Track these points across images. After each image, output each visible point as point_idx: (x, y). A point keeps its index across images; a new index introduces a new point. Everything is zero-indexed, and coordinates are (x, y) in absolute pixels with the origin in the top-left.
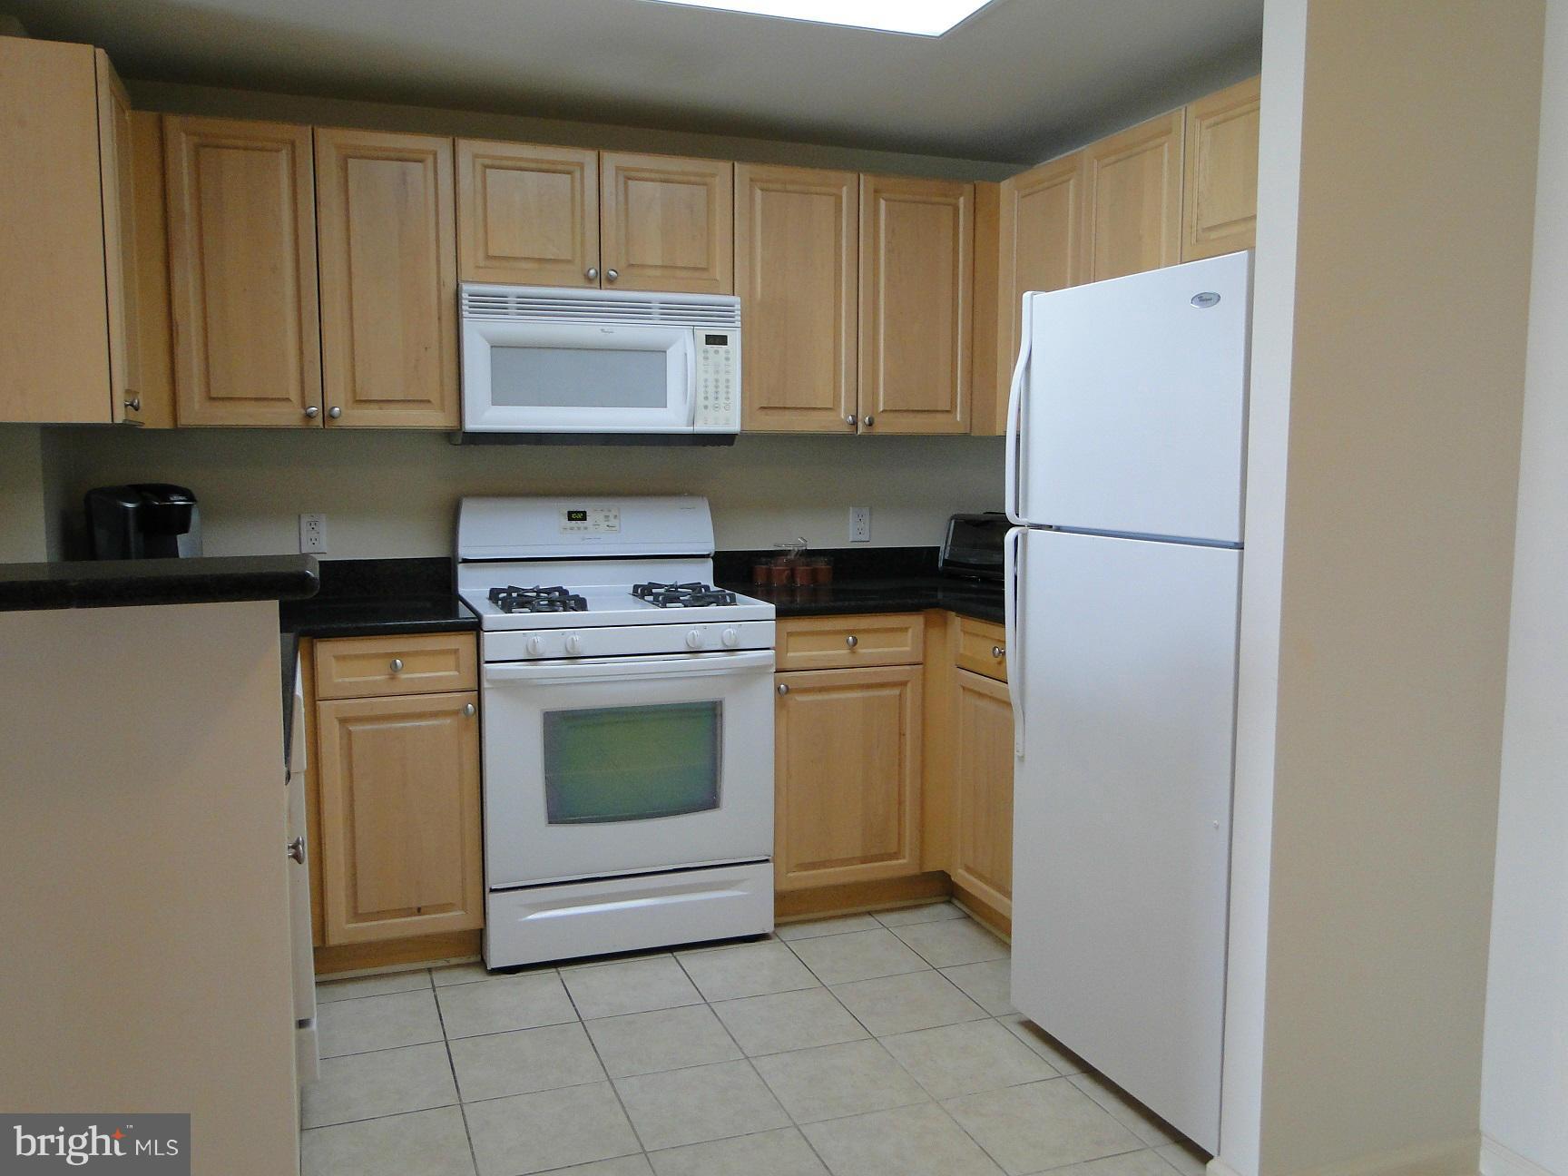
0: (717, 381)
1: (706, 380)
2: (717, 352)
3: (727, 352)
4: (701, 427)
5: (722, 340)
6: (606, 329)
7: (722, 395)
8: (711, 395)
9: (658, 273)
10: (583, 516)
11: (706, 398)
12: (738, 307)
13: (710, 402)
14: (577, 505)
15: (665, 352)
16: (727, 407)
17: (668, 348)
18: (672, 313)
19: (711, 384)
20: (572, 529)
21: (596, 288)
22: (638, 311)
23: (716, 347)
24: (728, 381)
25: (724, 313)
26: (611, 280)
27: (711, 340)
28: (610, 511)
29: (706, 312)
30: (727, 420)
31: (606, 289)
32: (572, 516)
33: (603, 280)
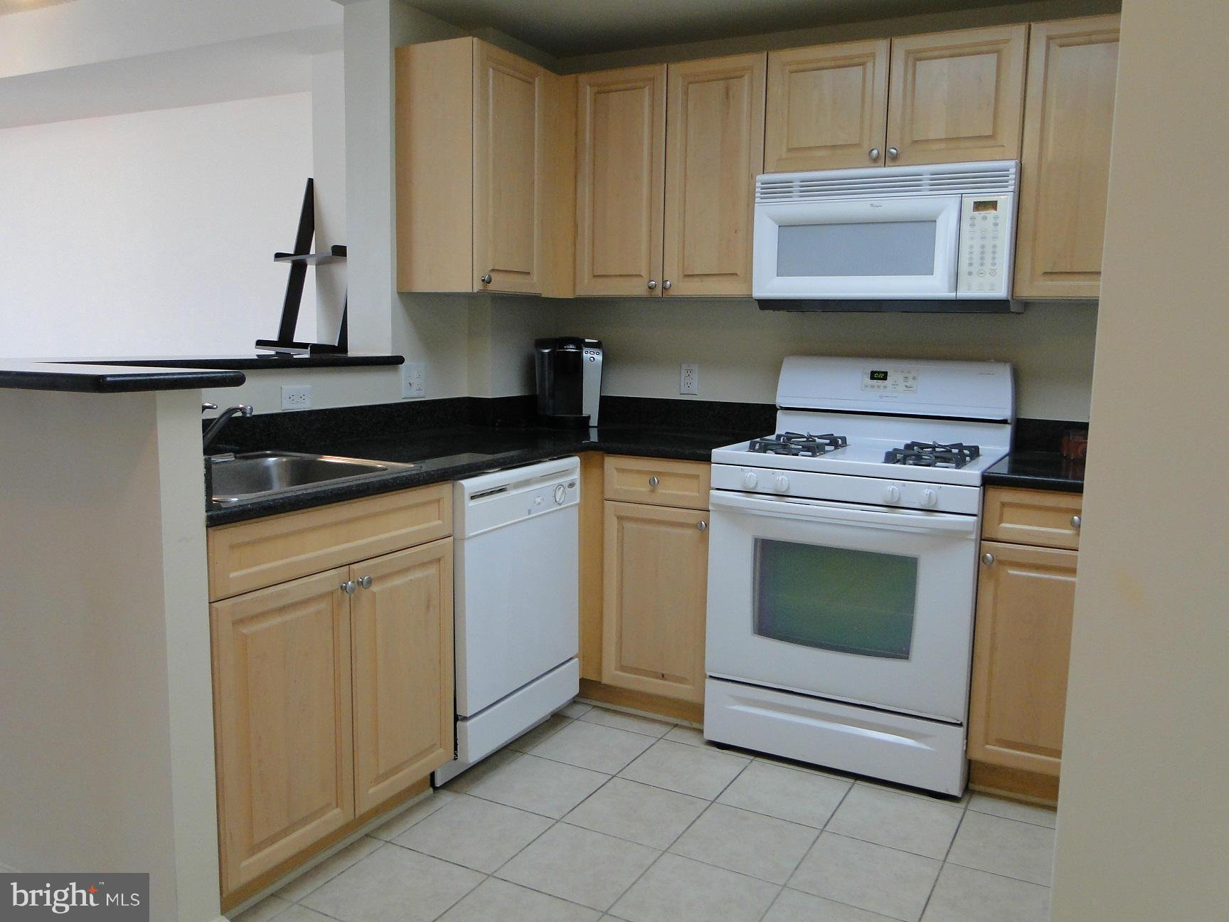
0: (983, 247)
1: (971, 247)
2: (985, 218)
3: (996, 217)
4: (964, 293)
5: (993, 205)
6: (875, 203)
7: (988, 260)
8: (976, 260)
9: (943, 146)
10: (884, 376)
11: (971, 264)
12: (1013, 170)
13: (975, 268)
14: (879, 366)
15: (935, 221)
16: (993, 273)
17: (939, 214)
18: (940, 183)
19: (977, 250)
20: (872, 387)
21: (880, 166)
22: (910, 184)
23: (983, 213)
24: (994, 246)
25: (996, 179)
26: (895, 158)
27: (979, 206)
28: (909, 372)
29: (977, 180)
30: (995, 286)
31: (889, 166)
32: (874, 375)
33: (890, 158)
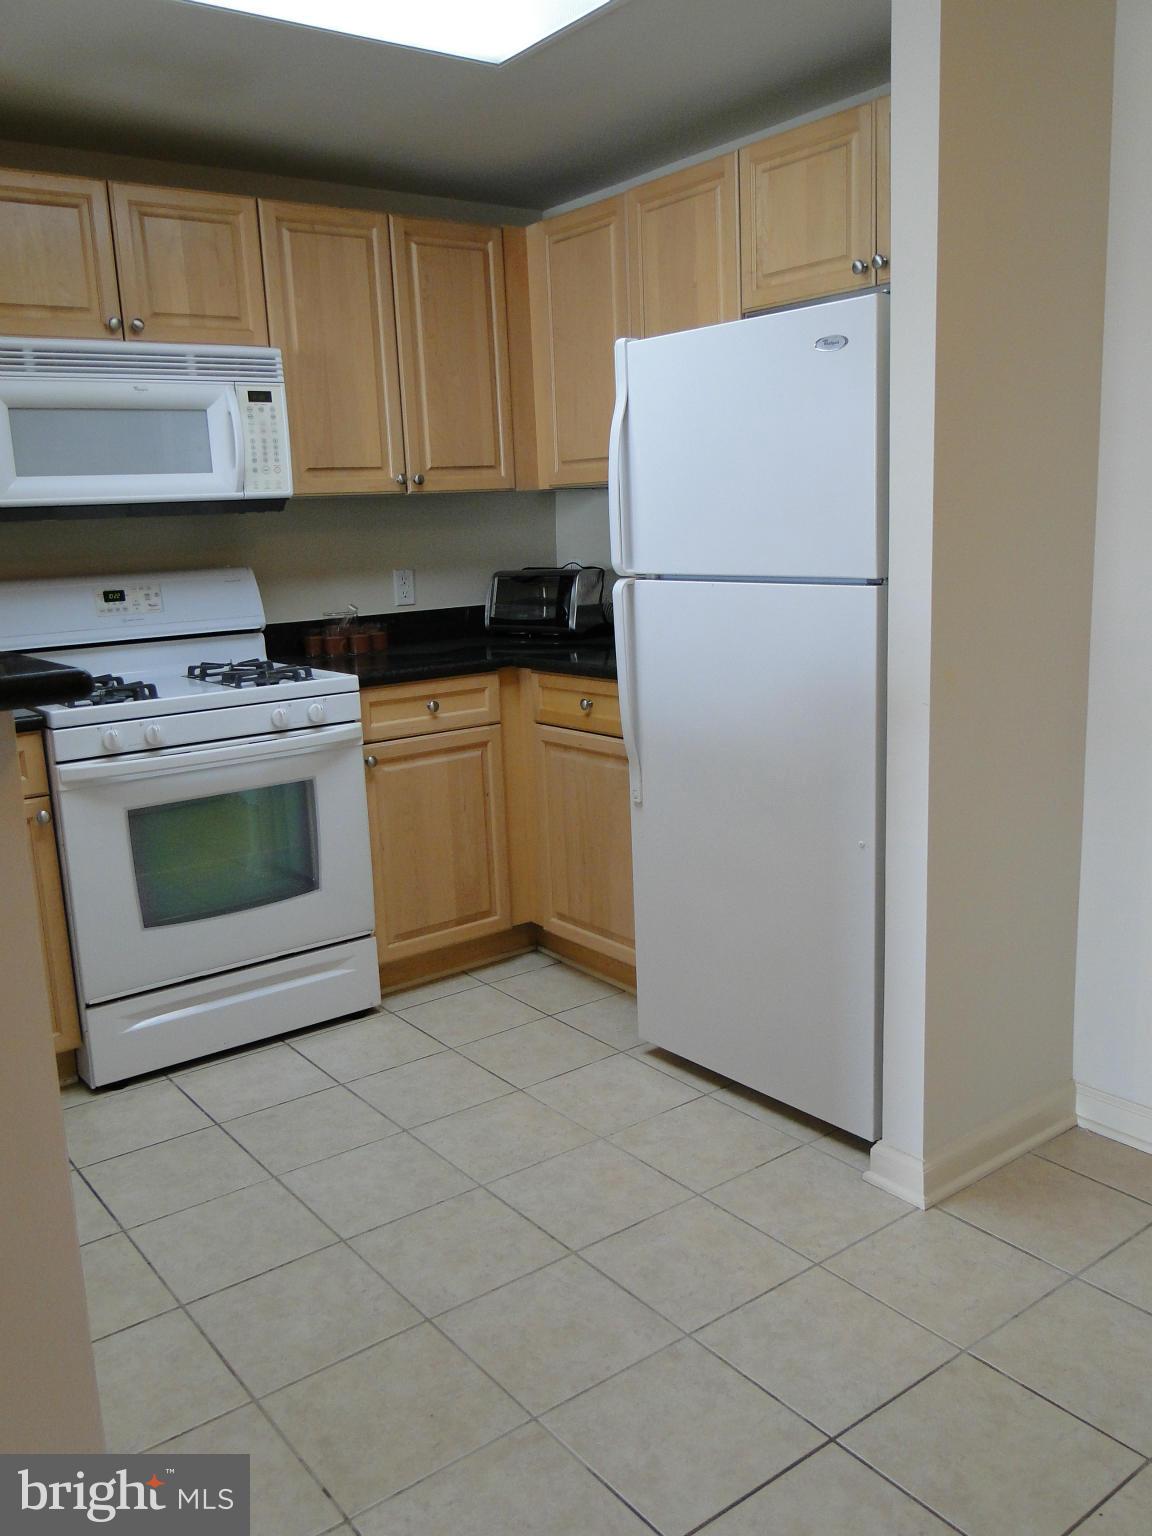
0: (264, 441)
1: (253, 441)
2: (261, 410)
3: (272, 409)
4: (253, 492)
5: (266, 397)
6: (140, 386)
7: (271, 455)
8: (259, 456)
9: (186, 322)
10: (120, 596)
11: (255, 460)
12: (279, 359)
13: (259, 465)
14: (113, 584)
15: (205, 411)
16: (278, 469)
17: (210, 405)
18: (209, 367)
19: (259, 445)
20: (110, 610)
21: (119, 340)
22: (171, 365)
23: (260, 404)
24: (275, 441)
25: (264, 367)
26: (135, 330)
27: (255, 396)
28: (149, 588)
29: (245, 366)
30: (278, 483)
31: (131, 341)
32: (109, 596)
33: (124, 329)
